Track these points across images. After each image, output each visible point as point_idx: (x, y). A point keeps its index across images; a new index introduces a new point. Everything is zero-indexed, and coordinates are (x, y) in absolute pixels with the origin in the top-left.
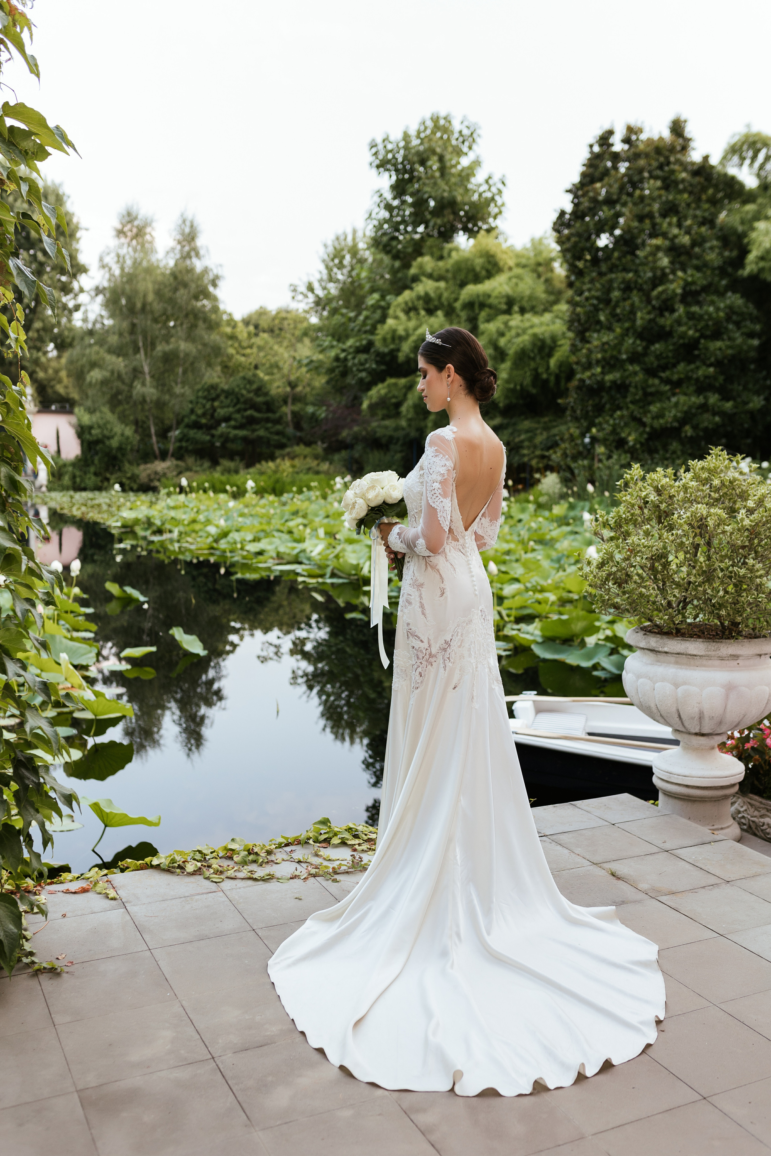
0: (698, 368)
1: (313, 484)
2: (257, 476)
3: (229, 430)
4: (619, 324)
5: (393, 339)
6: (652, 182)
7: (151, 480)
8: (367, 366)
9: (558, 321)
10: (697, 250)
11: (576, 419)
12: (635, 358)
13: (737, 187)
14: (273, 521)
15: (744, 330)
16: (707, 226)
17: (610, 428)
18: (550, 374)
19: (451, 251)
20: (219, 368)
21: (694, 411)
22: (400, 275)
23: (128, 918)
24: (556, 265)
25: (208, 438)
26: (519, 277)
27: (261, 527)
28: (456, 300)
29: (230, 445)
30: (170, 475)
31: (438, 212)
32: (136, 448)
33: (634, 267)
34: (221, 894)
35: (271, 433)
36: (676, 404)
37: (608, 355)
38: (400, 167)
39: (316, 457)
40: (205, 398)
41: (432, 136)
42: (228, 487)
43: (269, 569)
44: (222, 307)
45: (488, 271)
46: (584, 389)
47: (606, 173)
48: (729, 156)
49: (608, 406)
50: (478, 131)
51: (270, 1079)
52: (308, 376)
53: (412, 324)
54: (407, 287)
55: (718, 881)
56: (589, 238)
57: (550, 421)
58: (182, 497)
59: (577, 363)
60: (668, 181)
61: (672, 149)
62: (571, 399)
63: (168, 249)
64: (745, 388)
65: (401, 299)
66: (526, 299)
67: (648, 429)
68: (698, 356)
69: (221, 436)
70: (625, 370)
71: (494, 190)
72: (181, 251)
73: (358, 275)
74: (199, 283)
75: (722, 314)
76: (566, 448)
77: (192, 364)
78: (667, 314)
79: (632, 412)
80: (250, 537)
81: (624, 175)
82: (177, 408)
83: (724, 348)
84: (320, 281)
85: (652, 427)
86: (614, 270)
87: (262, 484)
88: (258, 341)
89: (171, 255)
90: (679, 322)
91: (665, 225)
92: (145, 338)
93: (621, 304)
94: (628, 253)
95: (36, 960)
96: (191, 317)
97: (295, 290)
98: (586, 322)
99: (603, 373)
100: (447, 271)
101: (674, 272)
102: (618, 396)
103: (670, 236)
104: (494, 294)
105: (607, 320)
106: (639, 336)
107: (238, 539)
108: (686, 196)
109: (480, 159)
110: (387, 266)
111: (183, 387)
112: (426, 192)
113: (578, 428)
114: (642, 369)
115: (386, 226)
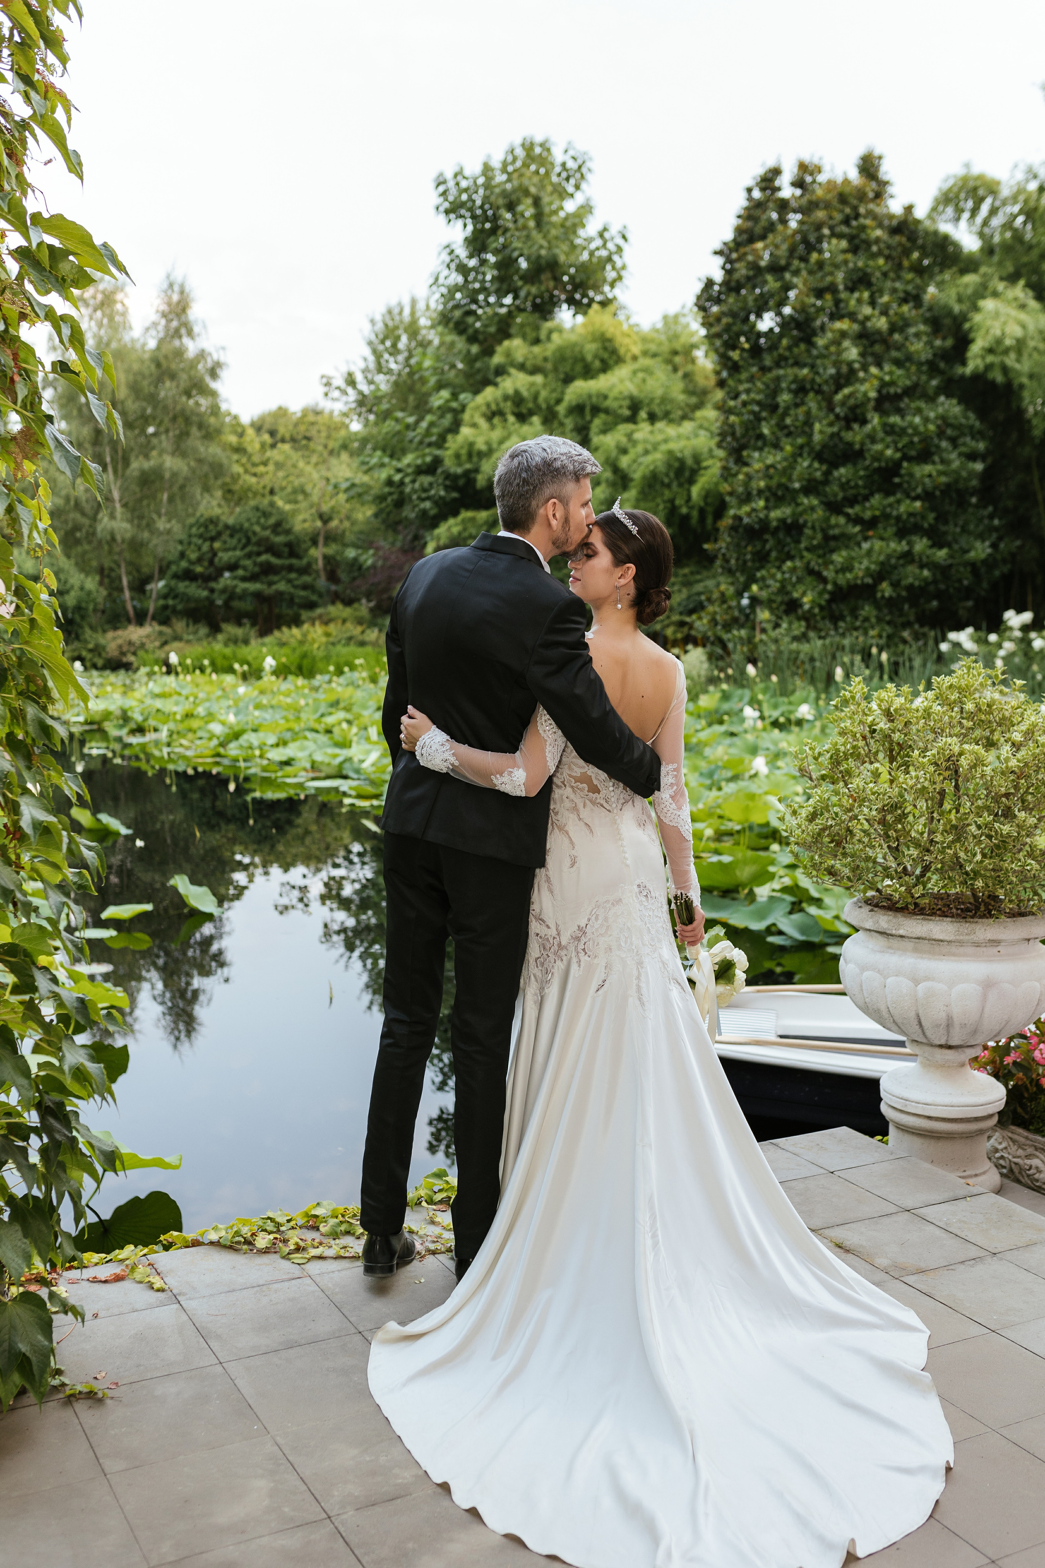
0: (899, 502)
1: (358, 662)
2: (276, 649)
3: (235, 582)
4: (790, 440)
5: (470, 455)
6: (834, 241)
7: (123, 654)
8: (433, 492)
9: (702, 433)
10: (896, 336)
11: (730, 572)
12: (811, 487)
13: (951, 249)
14: (303, 716)
15: (963, 449)
16: (911, 304)
17: (778, 585)
18: (691, 508)
19: (550, 332)
20: (219, 494)
21: (893, 561)
22: (478, 365)
23: (186, 1318)
24: (699, 354)
25: (205, 593)
26: (647, 370)
27: (287, 726)
28: (559, 401)
29: (236, 604)
30: (150, 646)
31: (531, 277)
32: (101, 607)
33: (809, 361)
34: (308, 1281)
35: (295, 587)
36: (869, 552)
37: (774, 483)
38: (479, 212)
39: (360, 621)
40: (201, 536)
41: (524, 170)
42: (237, 666)
43: (301, 786)
44: (224, 407)
45: (603, 361)
46: (741, 530)
47: (771, 227)
48: (941, 208)
49: (774, 554)
50: (588, 164)
51: (410, 1545)
52: (348, 506)
53: (496, 435)
54: (487, 382)
55: (982, 1253)
56: (747, 319)
57: (692, 573)
58: (171, 679)
59: (731, 494)
60: (857, 241)
61: (861, 196)
62: (723, 544)
63: (147, 324)
64: (964, 530)
65: (480, 399)
66: (657, 401)
67: (829, 587)
68: (899, 485)
69: (224, 591)
70: (798, 505)
71: (611, 246)
72: (167, 328)
73: (419, 364)
74: (193, 373)
75: (932, 427)
76: (715, 613)
77: (182, 487)
78: (856, 426)
79: (808, 563)
80: (272, 740)
81: (796, 232)
82: (160, 550)
83: (934, 474)
84: (365, 371)
85: (835, 584)
86: (783, 363)
87: (284, 660)
88: (275, 455)
89: (153, 332)
90: (872, 438)
91: (853, 302)
92: (114, 450)
93: (792, 412)
94: (801, 340)
95: (67, 1381)
96: (180, 420)
97: (328, 384)
98: (743, 436)
99: (766, 508)
100: (546, 359)
101: (865, 368)
102: (788, 540)
103: (860, 317)
104: (612, 395)
105: (773, 433)
106: (819, 457)
107: (256, 743)
108: (881, 261)
109: (592, 203)
110: (460, 352)
111: (169, 521)
112: (515, 249)
113: (732, 584)
114: (822, 502)
115: (458, 295)
